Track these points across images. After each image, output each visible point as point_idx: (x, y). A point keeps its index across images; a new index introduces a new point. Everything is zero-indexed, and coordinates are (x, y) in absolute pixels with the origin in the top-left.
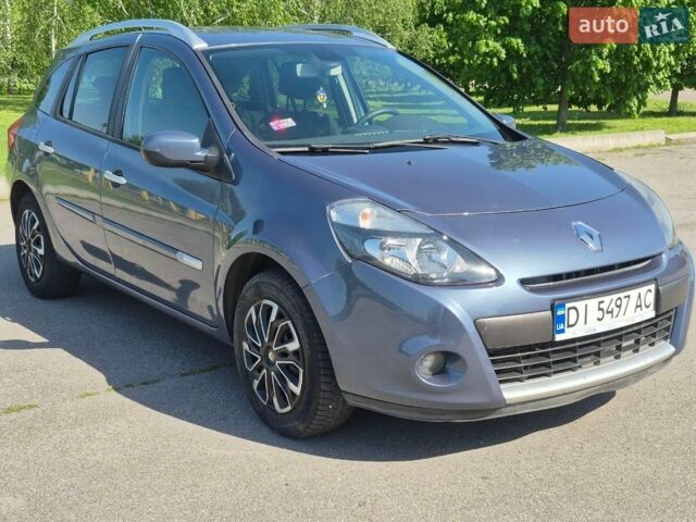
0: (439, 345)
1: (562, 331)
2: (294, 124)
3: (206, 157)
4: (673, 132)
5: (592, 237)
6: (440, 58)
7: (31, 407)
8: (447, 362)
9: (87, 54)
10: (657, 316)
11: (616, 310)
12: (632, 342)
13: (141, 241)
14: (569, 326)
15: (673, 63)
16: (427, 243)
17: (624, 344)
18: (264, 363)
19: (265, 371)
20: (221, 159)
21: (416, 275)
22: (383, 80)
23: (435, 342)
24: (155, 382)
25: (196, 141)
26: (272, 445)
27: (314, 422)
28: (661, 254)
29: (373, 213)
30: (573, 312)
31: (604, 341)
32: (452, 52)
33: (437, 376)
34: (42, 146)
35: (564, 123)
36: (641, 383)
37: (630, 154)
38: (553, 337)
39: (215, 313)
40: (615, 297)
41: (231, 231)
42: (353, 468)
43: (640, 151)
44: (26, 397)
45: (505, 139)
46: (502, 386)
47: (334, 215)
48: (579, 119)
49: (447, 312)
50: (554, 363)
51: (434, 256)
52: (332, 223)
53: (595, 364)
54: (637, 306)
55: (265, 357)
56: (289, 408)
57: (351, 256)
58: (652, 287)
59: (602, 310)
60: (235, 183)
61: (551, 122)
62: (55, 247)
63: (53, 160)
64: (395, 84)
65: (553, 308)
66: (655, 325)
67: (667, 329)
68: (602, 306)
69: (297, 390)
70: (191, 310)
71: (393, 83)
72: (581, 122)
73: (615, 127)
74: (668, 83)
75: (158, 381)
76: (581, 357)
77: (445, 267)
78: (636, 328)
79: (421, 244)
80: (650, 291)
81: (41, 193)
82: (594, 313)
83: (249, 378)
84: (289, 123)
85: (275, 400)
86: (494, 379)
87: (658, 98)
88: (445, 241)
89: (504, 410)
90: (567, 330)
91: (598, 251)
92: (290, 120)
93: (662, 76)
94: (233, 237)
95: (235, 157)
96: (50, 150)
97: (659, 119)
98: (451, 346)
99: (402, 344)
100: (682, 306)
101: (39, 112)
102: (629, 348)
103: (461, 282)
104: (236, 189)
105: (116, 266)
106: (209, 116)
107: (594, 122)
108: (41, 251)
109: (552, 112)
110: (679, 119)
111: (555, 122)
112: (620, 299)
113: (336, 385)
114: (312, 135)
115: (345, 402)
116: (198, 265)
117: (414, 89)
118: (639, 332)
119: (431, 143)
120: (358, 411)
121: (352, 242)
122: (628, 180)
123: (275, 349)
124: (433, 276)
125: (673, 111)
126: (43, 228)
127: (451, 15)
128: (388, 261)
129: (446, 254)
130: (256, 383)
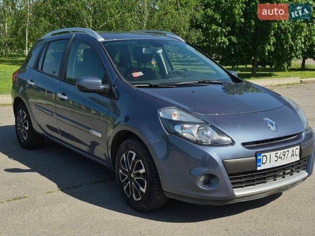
0: (207, 171)
1: (260, 166)
2: (142, 74)
3: (104, 88)
4: (303, 78)
5: (272, 125)
6: (199, 44)
7: (25, 197)
8: (210, 179)
9: (50, 42)
10: (300, 159)
11: (283, 157)
12: (290, 171)
13: (73, 124)
14: (263, 164)
15: (303, 47)
16: (202, 127)
17: (287, 172)
18: (129, 179)
19: (129, 182)
20: (111, 89)
21: (197, 141)
22: (174, 53)
23: (205, 170)
24: (79, 187)
25: (100, 81)
26: (132, 215)
27: (151, 204)
28: (302, 133)
29: (178, 114)
30: (265, 157)
31: (278, 170)
32: (205, 41)
33: (205, 185)
34: (29, 82)
35: (255, 73)
36: (293, 189)
37: (285, 87)
38: (256, 168)
39: (107, 156)
40: (283, 151)
41: (115, 121)
42: (168, 225)
43: (289, 86)
44: (22, 193)
45: (233, 81)
46: (234, 190)
47: (161, 114)
48: (262, 71)
49: (211, 157)
50: (257, 179)
51: (205, 133)
52: (160, 118)
53: (274, 180)
54: (292, 155)
55: (130, 176)
56: (140, 199)
57: (168, 132)
58: (298, 147)
59: (277, 157)
60: (117, 99)
61: (249, 73)
62: (33, 126)
63: (33, 88)
64: (180, 55)
65: (256, 156)
66: (300, 164)
67: (305, 165)
68: (277, 155)
69: (144, 190)
70: (96, 155)
71: (179, 54)
72: (263, 73)
73: (277, 75)
74: (301, 57)
75: (80, 186)
76: (268, 177)
77: (209, 137)
78: (291, 165)
79: (199, 128)
80: (297, 148)
81: (28, 102)
82: (274, 158)
83: (122, 185)
84: (140, 74)
85: (134, 195)
86: (231, 186)
87: (296, 63)
88: (209, 126)
89: (235, 200)
90: (262, 165)
91: (275, 131)
92: (141, 72)
93: (298, 53)
94: (116, 123)
95: (117, 88)
96: (33, 84)
97: (297, 72)
98: (212, 172)
99: (190, 171)
100: (311, 155)
101: (27, 67)
102: (288, 173)
103: (216, 144)
104: (117, 102)
105: (62, 135)
106: (106, 71)
107: (268, 73)
108: (27, 128)
109: (250, 68)
110: (306, 72)
111: (251, 73)
112: (284, 152)
113: (162, 188)
114: (150, 79)
115: (165, 196)
116: (100, 135)
117: (188, 57)
118: (293, 166)
119: (202, 83)
120: (171, 200)
121: (169, 126)
122: (287, 100)
123: (134, 173)
124: (204, 141)
125: (303, 68)
126: (28, 118)
127: (205, 25)
128: (184, 134)
129: (210, 132)
130: (125, 187)
